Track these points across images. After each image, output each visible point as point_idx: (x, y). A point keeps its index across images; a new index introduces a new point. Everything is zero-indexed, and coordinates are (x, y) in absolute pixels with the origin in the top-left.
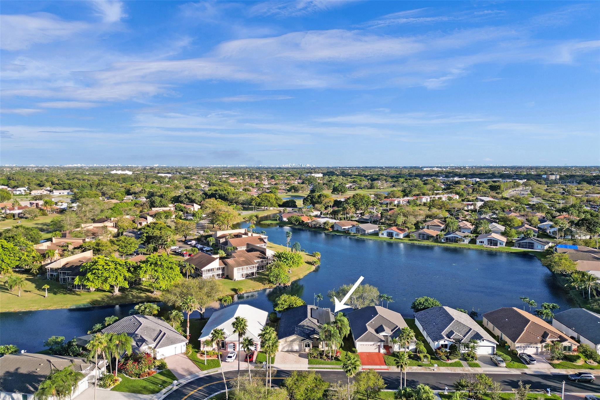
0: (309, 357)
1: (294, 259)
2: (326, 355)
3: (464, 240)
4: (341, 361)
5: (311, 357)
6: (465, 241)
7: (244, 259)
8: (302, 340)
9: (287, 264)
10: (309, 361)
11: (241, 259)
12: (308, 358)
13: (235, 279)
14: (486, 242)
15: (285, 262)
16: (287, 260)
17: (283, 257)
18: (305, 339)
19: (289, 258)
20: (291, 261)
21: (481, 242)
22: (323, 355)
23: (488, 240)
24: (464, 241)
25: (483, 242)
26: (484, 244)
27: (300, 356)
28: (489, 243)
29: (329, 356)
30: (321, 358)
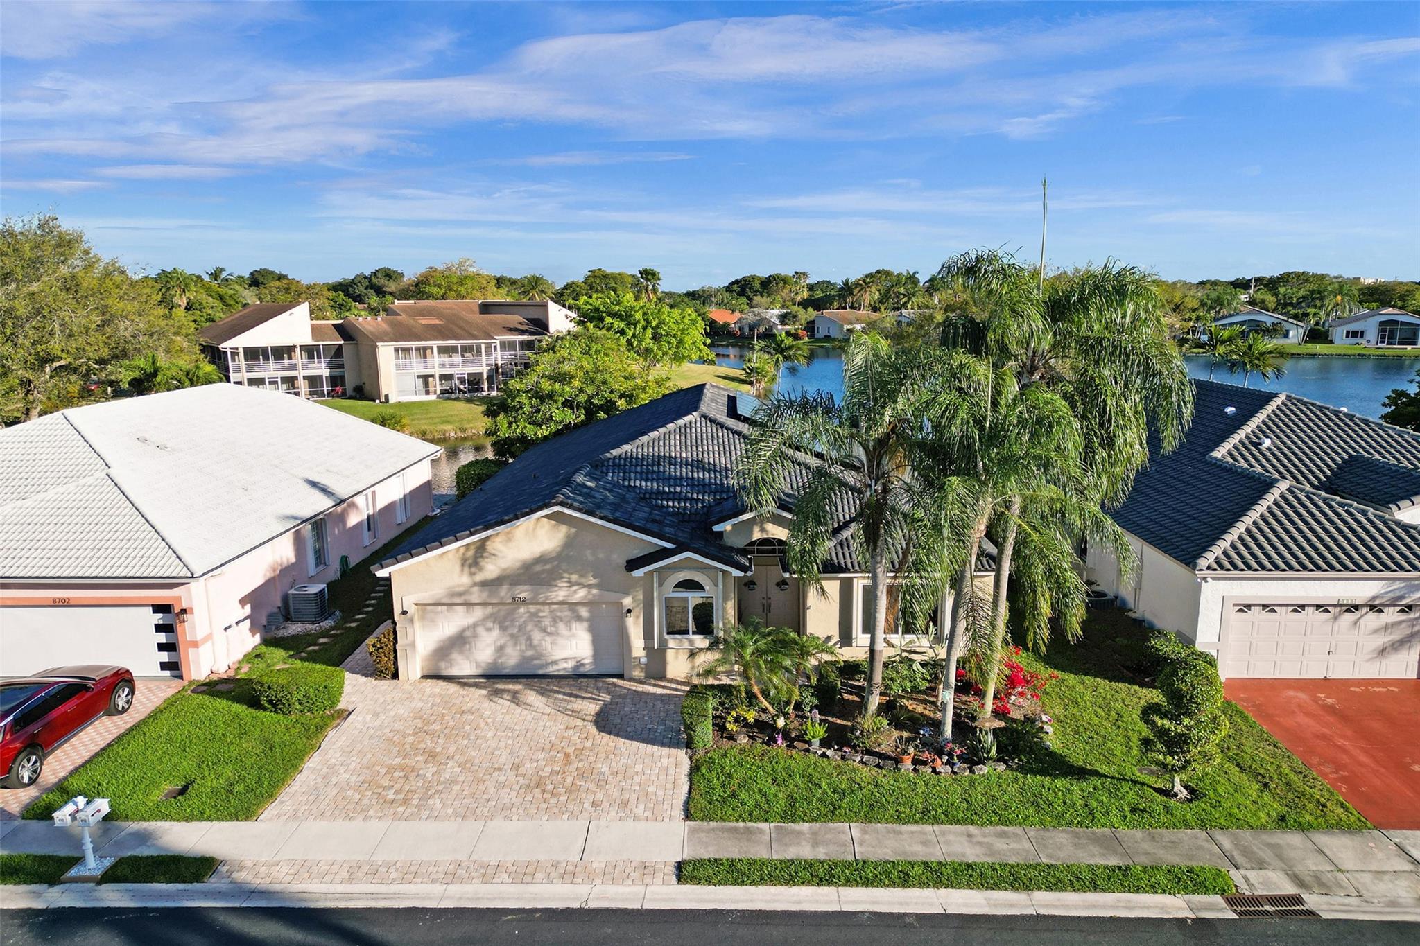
0: (705, 732)
1: (662, 322)
2: (888, 708)
3: (1288, 331)
4: (1081, 773)
5: (720, 727)
6: (1291, 334)
7: (437, 322)
8: (633, 565)
9: (629, 343)
10: (695, 770)
11: (424, 322)
12: (689, 744)
13: (387, 396)
14: (1372, 334)
15: (622, 332)
16: (631, 323)
17: (614, 315)
18: (663, 554)
19: (638, 316)
20: (650, 331)
21: (1354, 334)
22: (862, 706)
23: (1381, 323)
24: (1286, 336)
25: (1362, 332)
26: (1363, 342)
27: (603, 722)
28: (1383, 337)
29: (937, 725)
30: (837, 738)
